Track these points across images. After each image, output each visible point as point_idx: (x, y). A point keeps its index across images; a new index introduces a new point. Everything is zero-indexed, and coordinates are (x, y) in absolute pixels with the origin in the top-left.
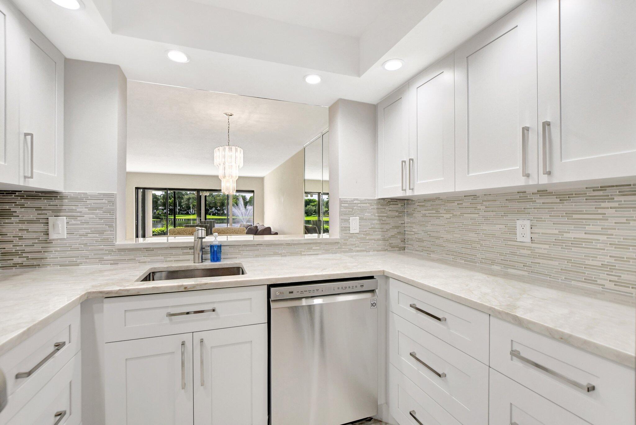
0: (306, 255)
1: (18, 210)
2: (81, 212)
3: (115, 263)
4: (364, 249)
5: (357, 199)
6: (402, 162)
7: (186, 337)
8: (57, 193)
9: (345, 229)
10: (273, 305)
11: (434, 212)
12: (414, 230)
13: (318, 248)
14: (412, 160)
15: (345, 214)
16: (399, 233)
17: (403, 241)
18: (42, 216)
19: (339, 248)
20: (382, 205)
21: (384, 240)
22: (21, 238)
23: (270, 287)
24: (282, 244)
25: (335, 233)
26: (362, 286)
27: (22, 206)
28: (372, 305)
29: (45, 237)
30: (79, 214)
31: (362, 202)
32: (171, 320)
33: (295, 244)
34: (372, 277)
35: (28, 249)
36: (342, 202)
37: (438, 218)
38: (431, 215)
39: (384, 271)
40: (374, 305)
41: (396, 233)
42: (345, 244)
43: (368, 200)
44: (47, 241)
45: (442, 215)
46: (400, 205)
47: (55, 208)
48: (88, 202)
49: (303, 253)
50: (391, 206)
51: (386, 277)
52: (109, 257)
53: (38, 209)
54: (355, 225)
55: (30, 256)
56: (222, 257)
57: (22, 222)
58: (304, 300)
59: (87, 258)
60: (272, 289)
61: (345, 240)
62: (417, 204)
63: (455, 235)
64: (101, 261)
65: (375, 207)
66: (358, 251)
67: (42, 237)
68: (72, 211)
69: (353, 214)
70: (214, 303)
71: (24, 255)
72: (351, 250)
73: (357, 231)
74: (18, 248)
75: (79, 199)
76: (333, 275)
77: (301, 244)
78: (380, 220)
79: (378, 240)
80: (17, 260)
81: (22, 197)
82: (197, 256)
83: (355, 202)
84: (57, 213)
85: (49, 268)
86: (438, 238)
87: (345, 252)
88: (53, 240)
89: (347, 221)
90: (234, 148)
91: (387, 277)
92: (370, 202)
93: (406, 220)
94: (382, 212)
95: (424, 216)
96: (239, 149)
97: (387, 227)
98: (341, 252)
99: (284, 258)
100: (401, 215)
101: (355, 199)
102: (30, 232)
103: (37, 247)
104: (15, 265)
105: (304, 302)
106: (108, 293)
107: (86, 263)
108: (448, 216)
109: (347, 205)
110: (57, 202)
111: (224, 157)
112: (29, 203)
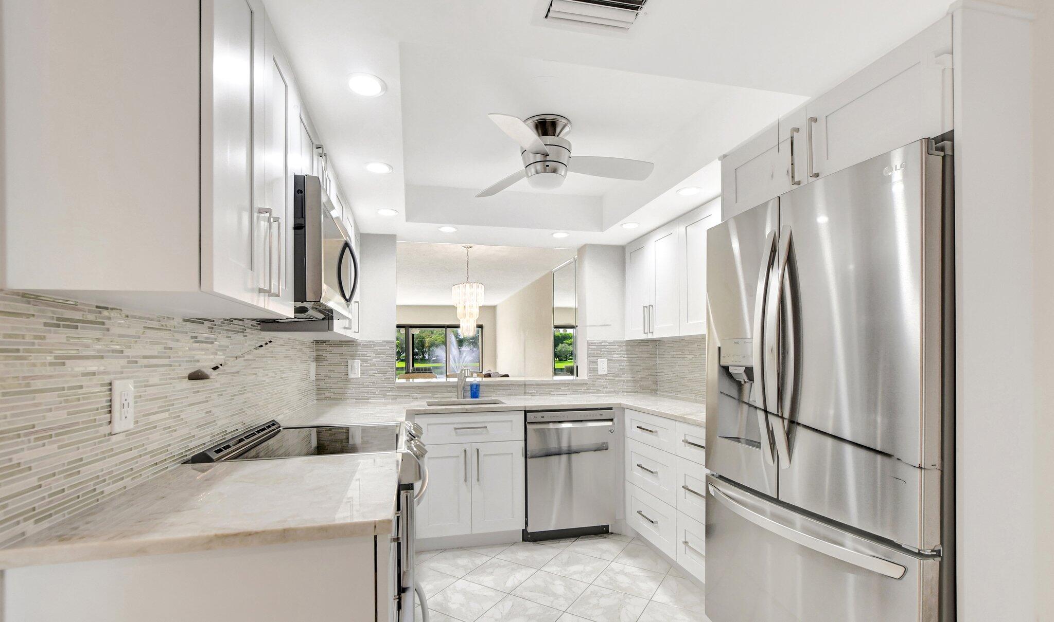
0: (554, 395)
1: (329, 356)
2: (370, 356)
3: (395, 398)
4: (613, 390)
5: (605, 341)
6: (644, 307)
7: (467, 447)
8: (354, 341)
9: (593, 370)
10: (528, 426)
11: (680, 353)
12: (664, 371)
13: (567, 388)
14: (652, 306)
15: (594, 356)
16: (650, 375)
17: (656, 383)
18: (343, 360)
19: (586, 389)
20: (632, 346)
21: (634, 381)
22: (330, 377)
23: (526, 412)
24: (532, 385)
25: (584, 375)
26: (601, 415)
27: (331, 352)
28: (610, 431)
29: (346, 376)
30: (369, 358)
31: (611, 344)
32: (456, 433)
33: (543, 385)
34: (611, 409)
35: (334, 386)
36: (589, 344)
37: (683, 358)
38: (679, 356)
39: (620, 404)
40: (612, 431)
41: (647, 374)
42: (594, 385)
43: (617, 342)
44: (348, 381)
45: (686, 356)
46: (651, 346)
47: (352, 353)
48: (377, 348)
49: (552, 393)
50: (641, 347)
51: (622, 409)
52: (391, 393)
53: (341, 354)
54: (603, 366)
55: (336, 391)
56: (480, 395)
57: (330, 365)
58: (551, 424)
59: (375, 393)
60: (528, 414)
61: (593, 381)
62: (668, 345)
63: (696, 375)
64: (385, 396)
65: (624, 348)
66: (606, 392)
67: (344, 377)
68: (364, 355)
69: (601, 356)
70: (484, 422)
71: (332, 390)
72: (599, 391)
73: (606, 373)
74: (328, 385)
75: (370, 345)
76: (577, 405)
77: (550, 384)
78: (629, 361)
79: (628, 381)
80: (327, 394)
81: (330, 345)
82: (460, 393)
83: (603, 344)
84: (353, 357)
85: (348, 401)
86: (683, 378)
87: (593, 393)
88: (351, 379)
89: (596, 362)
90: (475, 285)
91: (624, 409)
92: (620, 343)
93: (658, 362)
94: (632, 354)
95: (673, 357)
96: (480, 285)
97: (637, 368)
98: (590, 393)
99: (533, 398)
100: (652, 356)
101: (603, 342)
102: (336, 372)
103: (340, 385)
104: (326, 398)
105: (551, 426)
106: (418, 411)
107: (374, 397)
108: (690, 357)
109: (594, 347)
110: (353, 349)
111: (465, 294)
112: (335, 350)
